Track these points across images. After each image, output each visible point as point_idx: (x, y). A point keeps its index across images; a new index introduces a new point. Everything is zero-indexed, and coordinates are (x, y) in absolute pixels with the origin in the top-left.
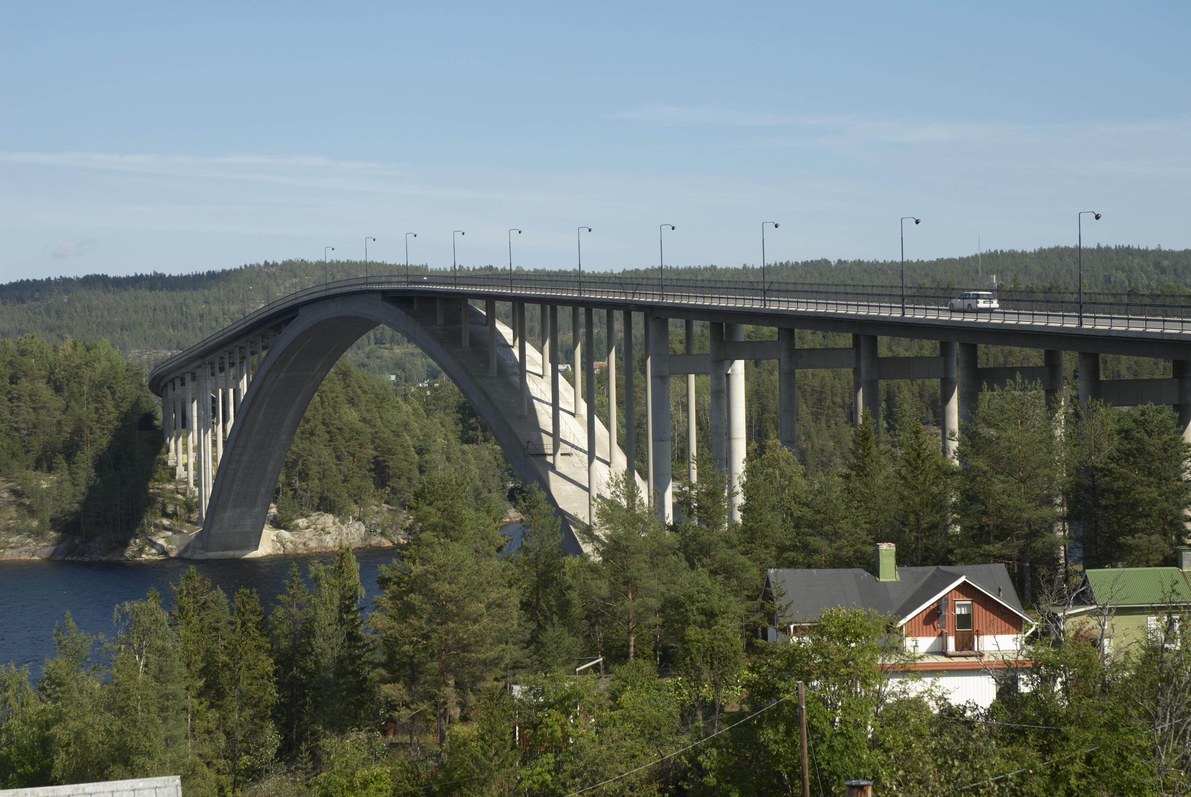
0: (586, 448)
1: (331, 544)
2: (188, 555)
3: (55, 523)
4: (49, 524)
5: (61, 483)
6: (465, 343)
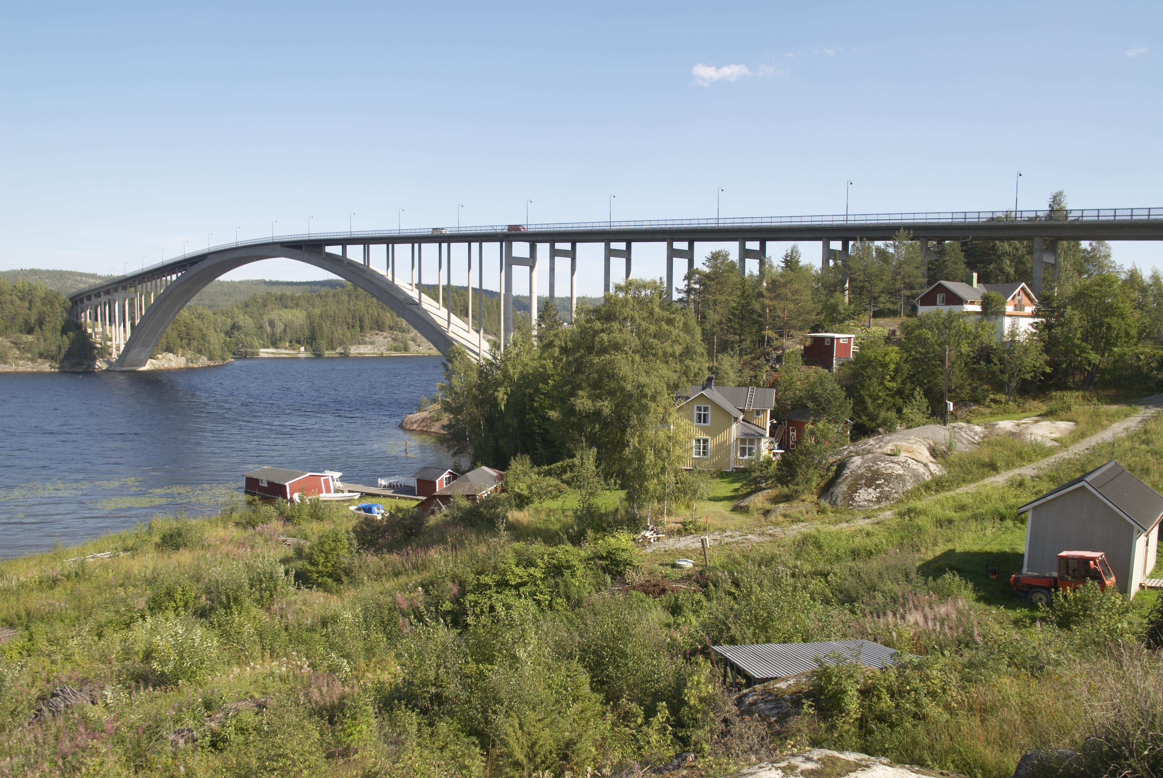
0: (447, 319)
1: (174, 366)
2: (112, 369)
3: (41, 355)
4: (38, 356)
5: (38, 339)
6: (345, 262)
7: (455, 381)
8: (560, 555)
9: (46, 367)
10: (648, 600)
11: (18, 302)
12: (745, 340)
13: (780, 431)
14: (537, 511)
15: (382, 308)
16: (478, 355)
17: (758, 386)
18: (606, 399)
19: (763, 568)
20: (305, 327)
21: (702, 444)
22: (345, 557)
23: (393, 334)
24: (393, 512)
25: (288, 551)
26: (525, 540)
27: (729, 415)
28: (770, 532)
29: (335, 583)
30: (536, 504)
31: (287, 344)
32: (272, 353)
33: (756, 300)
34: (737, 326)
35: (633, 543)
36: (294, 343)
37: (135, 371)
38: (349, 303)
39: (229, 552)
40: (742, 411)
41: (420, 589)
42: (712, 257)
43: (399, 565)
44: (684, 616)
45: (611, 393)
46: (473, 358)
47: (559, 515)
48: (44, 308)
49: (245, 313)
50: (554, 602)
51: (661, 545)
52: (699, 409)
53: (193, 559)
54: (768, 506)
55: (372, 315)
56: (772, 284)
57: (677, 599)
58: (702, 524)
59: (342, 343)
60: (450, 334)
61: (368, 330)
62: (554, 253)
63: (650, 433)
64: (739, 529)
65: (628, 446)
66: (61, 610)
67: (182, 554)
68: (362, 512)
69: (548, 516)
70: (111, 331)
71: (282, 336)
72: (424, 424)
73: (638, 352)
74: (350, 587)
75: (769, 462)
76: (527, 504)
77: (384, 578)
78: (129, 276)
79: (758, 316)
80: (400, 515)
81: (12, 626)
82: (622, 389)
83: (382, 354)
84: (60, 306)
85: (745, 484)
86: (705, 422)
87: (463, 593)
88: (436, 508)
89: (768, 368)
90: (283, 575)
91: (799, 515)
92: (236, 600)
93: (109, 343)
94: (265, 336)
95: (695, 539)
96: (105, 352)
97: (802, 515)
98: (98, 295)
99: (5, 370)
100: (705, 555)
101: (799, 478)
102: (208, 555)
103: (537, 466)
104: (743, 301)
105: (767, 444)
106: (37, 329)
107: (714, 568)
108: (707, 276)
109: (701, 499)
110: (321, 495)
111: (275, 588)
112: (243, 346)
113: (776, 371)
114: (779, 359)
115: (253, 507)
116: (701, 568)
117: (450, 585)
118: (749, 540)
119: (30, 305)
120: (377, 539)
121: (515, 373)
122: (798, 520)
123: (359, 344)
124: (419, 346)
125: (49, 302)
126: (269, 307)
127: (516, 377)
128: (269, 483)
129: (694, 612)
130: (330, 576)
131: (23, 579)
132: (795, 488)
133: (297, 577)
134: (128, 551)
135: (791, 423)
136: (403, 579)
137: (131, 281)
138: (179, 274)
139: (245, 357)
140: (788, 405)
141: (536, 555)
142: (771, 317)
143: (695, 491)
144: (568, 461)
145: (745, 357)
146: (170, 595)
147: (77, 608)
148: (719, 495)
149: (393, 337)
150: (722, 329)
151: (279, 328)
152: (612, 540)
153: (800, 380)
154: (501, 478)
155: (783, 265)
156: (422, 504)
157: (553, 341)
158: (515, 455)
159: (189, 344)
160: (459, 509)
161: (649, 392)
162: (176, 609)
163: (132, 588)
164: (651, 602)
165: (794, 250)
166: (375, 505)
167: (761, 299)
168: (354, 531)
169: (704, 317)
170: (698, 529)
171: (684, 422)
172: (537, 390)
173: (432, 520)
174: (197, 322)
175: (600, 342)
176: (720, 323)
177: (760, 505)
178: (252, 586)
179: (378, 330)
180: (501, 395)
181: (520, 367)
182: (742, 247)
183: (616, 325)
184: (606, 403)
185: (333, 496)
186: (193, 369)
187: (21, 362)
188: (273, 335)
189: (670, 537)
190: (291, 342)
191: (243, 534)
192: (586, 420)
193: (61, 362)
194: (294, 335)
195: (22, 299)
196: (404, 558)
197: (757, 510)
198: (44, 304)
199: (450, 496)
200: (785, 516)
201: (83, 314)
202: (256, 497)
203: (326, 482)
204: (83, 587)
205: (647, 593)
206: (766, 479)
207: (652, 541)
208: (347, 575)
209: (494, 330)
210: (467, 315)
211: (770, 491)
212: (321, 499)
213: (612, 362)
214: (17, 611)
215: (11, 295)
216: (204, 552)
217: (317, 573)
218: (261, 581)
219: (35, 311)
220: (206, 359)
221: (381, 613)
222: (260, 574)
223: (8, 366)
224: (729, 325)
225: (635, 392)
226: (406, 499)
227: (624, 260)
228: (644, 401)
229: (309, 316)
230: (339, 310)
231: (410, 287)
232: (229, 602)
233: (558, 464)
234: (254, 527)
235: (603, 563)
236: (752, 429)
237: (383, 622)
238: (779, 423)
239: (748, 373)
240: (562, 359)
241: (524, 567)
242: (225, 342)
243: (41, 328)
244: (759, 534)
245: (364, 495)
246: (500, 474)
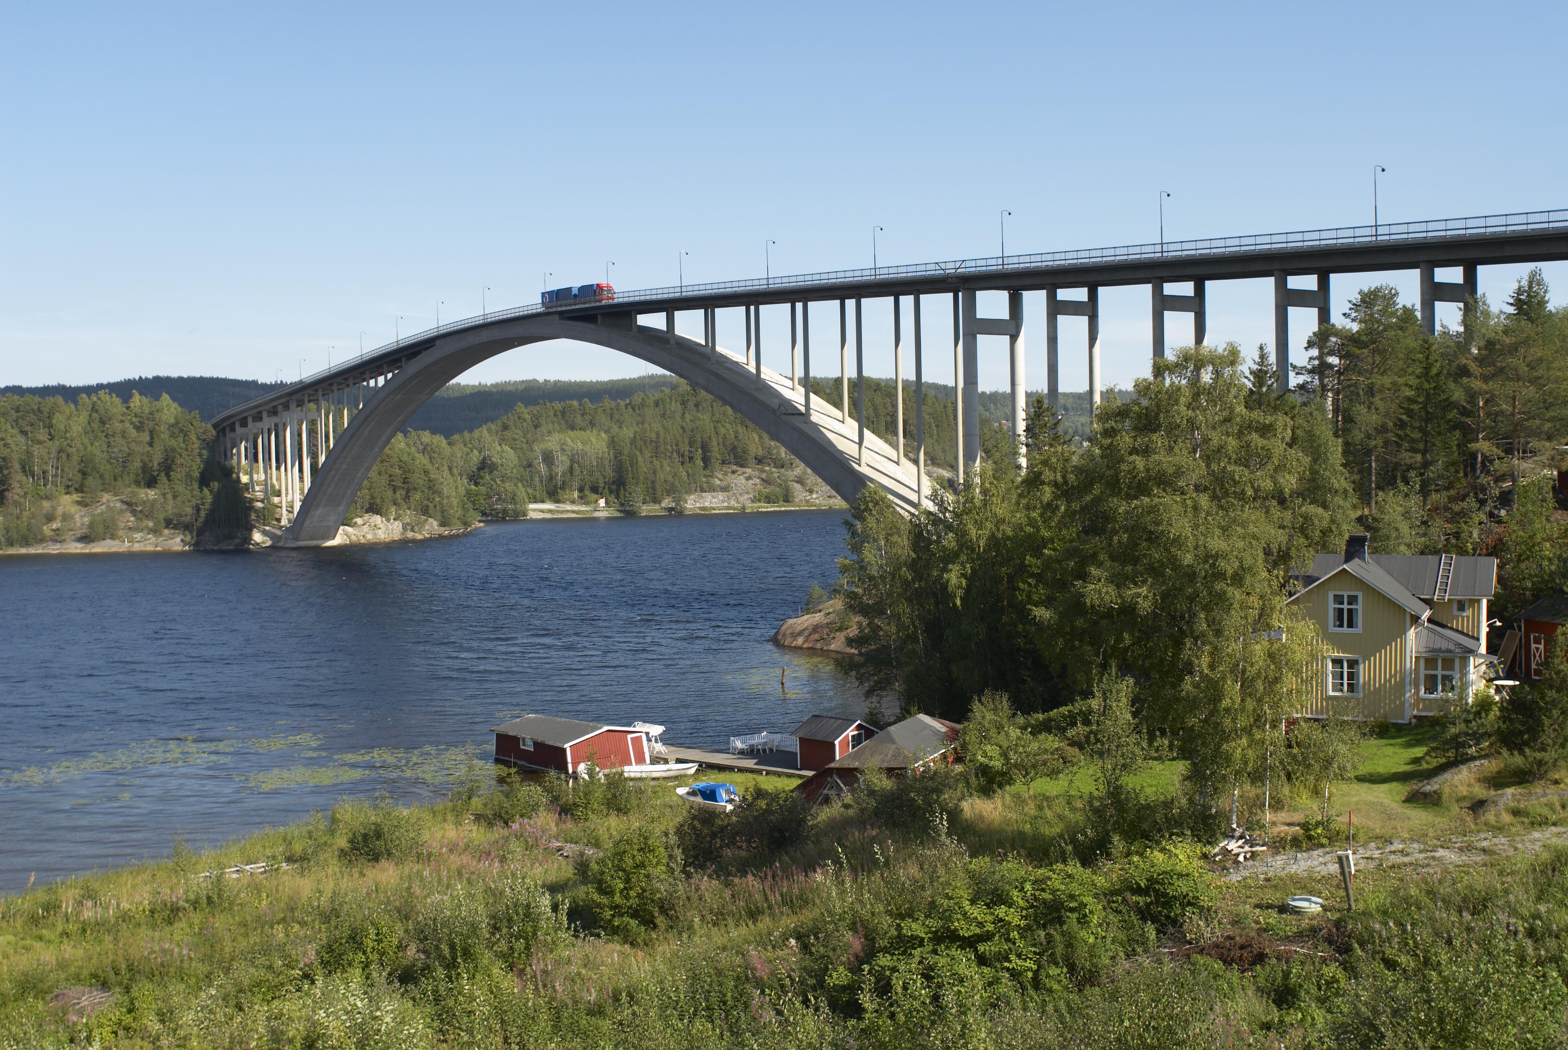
0: (857, 440)
1: (383, 537)
2: (281, 544)
3: (169, 523)
4: (163, 524)
5: (164, 495)
6: (672, 342)
7: (869, 554)
8: (1056, 882)
9: (176, 543)
10: (1228, 974)
11: (133, 433)
12: (1431, 463)
13: (1511, 642)
14: (1018, 799)
15: (742, 423)
16: (915, 505)
17: (1462, 552)
18: (1144, 582)
19: (1467, 916)
20: (607, 463)
21: (1345, 670)
22: (661, 881)
23: (763, 471)
24: (749, 797)
25: (564, 867)
26: (992, 853)
27: (1398, 609)
28: (1485, 844)
29: (643, 928)
30: (1018, 787)
31: (576, 494)
32: (550, 511)
33: (1455, 381)
34: (1417, 435)
35: (1201, 863)
36: (587, 492)
37: (318, 548)
38: (683, 417)
39: (463, 867)
40: (1428, 602)
41: (793, 942)
42: (1363, 301)
43: (758, 897)
44: (1300, 1008)
45: (1155, 571)
46: (904, 511)
47: (1060, 807)
48: (173, 443)
49: (502, 441)
50: (1043, 973)
51: (1260, 869)
52: (1339, 599)
53: (401, 879)
54: (1480, 791)
55: (725, 438)
56: (1486, 347)
57: (1286, 975)
58: (1344, 828)
59: (671, 490)
60: (864, 470)
61: (717, 465)
62: (1056, 309)
63: (1235, 647)
64: (1419, 837)
65: (1191, 673)
66: (182, 961)
67: (383, 870)
68: (699, 799)
69: (1040, 808)
70: (279, 479)
71: (567, 478)
72: (816, 636)
73: (1206, 489)
74: (670, 936)
75: (1484, 704)
76: (1001, 786)
77: (731, 922)
78: (308, 381)
79: (1462, 414)
80: (762, 804)
81: (105, 985)
82: (1174, 562)
83: (744, 508)
84: (198, 438)
85: (1433, 749)
86: (1350, 625)
87: (870, 954)
88: (832, 793)
89: (1483, 517)
90: (548, 909)
91: (1546, 811)
92: (467, 953)
93: (276, 500)
94: (537, 479)
95: (1328, 857)
96: (269, 514)
97: (1554, 811)
98: (258, 418)
99: (113, 550)
100: (1346, 889)
101: (1548, 736)
102: (426, 873)
103: (1023, 713)
104: (1426, 386)
105: (1484, 667)
106: (163, 478)
107: (1366, 914)
108: (1352, 339)
109: (1341, 777)
110: (627, 768)
111: (535, 934)
112: (499, 499)
113: (1500, 522)
114: (1505, 499)
115: (505, 787)
116: (1338, 915)
117: (849, 936)
118: (1439, 859)
119: (152, 438)
120: (721, 847)
121: (978, 535)
122: (1543, 823)
123: (703, 490)
124: (811, 491)
125: (181, 431)
126: (544, 429)
127: (982, 544)
128: (536, 744)
129: (1322, 1001)
130: (635, 915)
131: (125, 905)
132: (1538, 755)
133: (573, 914)
134: (296, 861)
135: (1532, 625)
136: (765, 923)
137: (310, 391)
138: (390, 375)
139: (504, 519)
140: (1526, 589)
141: (1010, 883)
142: (1488, 414)
143: (1327, 763)
144: (1079, 705)
145: (1434, 496)
146: (355, 939)
147: (207, 959)
148: (1381, 770)
149: (764, 476)
150: (1386, 443)
151: (561, 466)
152: (1158, 857)
153: (1549, 539)
154: (953, 735)
155: (1511, 310)
156: (806, 786)
157: (1040, 473)
158: (980, 693)
159: (407, 498)
160: (872, 793)
161: (1229, 567)
162: (366, 966)
163: (297, 927)
164: (1235, 980)
165: (1534, 279)
166: (723, 785)
167: (1465, 380)
168: (679, 831)
169: (1349, 419)
170: (1335, 838)
171: (1308, 629)
172: (1022, 568)
173: (824, 815)
174: (422, 460)
175: (1129, 472)
176: (1382, 430)
177: (1463, 791)
178: (495, 928)
179: (736, 464)
180: (954, 577)
181: (988, 525)
182: (1428, 281)
183: (1158, 439)
184: (1144, 590)
185: (647, 770)
186: (414, 541)
187: (138, 536)
188: (551, 478)
189: (1277, 853)
190: (581, 490)
191: (488, 835)
192: (1104, 623)
193: (200, 533)
194: (587, 478)
195: (139, 428)
196: (767, 884)
197: (1458, 800)
198: (173, 435)
199: (856, 769)
200: (1516, 813)
201: (234, 451)
202: (513, 770)
203: (637, 742)
204: (220, 922)
205: (1227, 962)
206: (1478, 738)
207: (1241, 858)
208: (663, 911)
209: (950, 458)
210: (896, 434)
211: (1485, 762)
212: (626, 775)
213: (1152, 510)
214: (113, 961)
215: (122, 421)
216: (417, 867)
217: (612, 908)
218: (510, 920)
219: (159, 447)
220: (435, 523)
221: (720, 985)
222: (508, 907)
223: (117, 542)
224: (1400, 432)
225: (1202, 569)
226: (779, 775)
227: (1192, 315)
228: (1219, 586)
229: (613, 443)
230: (666, 430)
231: (789, 383)
232: (454, 959)
233: (1064, 710)
234: (506, 823)
235: (1141, 900)
236: (1449, 639)
237: (725, 1003)
238: (1508, 624)
239: (1439, 528)
240: (1057, 507)
241: (987, 905)
242: (469, 493)
243: (168, 476)
244: (1461, 849)
245: (705, 767)
246: (953, 730)
